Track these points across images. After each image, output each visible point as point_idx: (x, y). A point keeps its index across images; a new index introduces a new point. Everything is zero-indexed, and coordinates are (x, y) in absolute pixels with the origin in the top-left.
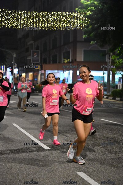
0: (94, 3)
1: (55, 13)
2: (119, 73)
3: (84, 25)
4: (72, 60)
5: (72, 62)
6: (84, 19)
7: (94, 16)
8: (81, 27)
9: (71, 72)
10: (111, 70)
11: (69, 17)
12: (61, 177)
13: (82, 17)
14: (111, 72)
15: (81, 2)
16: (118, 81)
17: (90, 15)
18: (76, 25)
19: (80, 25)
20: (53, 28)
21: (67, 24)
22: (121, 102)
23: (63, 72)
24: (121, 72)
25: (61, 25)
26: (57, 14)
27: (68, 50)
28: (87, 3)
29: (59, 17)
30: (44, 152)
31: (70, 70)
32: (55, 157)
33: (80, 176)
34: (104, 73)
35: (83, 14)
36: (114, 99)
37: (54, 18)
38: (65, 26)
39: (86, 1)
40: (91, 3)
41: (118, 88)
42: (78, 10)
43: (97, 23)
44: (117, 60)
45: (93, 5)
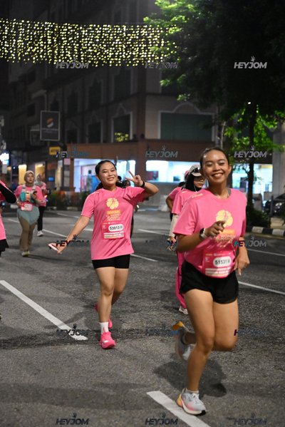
0: (187, 6)
1: (96, 27)
2: (241, 167)
3: (163, 57)
4: (134, 136)
5: (135, 140)
6: (163, 42)
7: (185, 37)
8: (155, 61)
9: (133, 163)
11: (129, 37)
12: (112, 402)
13: (159, 37)
15: (156, 3)
16: (238, 185)
17: (177, 34)
18: (145, 56)
19: (154, 57)
20: (92, 61)
21: (124, 53)
24: (245, 165)
25: (110, 54)
26: (102, 30)
27: (126, 113)
28: (170, 6)
29: (105, 37)
30: (73, 347)
31: (130, 159)
32: (97, 357)
33: (154, 401)
35: (160, 30)
37: (94, 39)
38: (118, 58)
40: (180, 8)
42: (149, 21)
43: (192, 53)
44: (236, 139)
45: (184, 11)
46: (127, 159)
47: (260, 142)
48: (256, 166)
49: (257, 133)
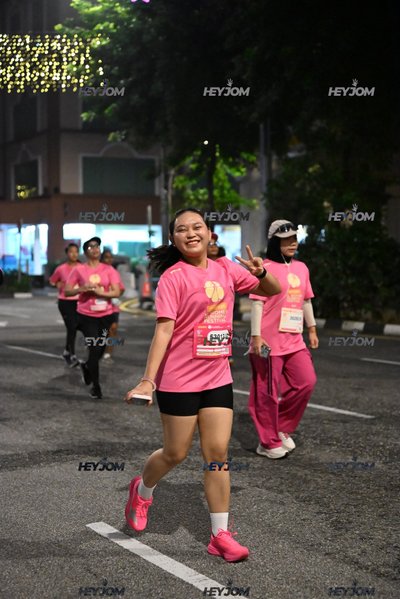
0: (115, 9)
4: (45, 190)
5: (46, 196)
9: (44, 228)
15: (72, 5)
17: (102, 48)
23: (17, 230)
27: (32, 157)
28: (92, 10)
31: (40, 222)
34: (151, 233)
39: (89, 4)
40: (106, 12)
42: (62, 30)
43: (125, 74)
44: (189, 192)
45: (113, 16)
46: (36, 222)
47: (222, 196)
48: (218, 229)
49: (218, 183)
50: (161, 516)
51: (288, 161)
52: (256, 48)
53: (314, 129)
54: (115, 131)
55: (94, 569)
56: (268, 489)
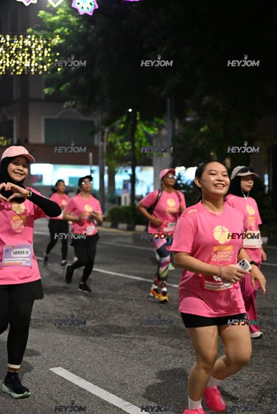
2: (123, 170)
4: (18, 140)
8: (39, 70)
10: (107, 165)
11: (13, 47)
13: (42, 47)
14: (106, 168)
15: (39, 15)
17: (59, 45)
18: (29, 65)
19: (38, 66)
21: (8, 61)
22: (130, 233)
24: (127, 169)
27: (9, 118)
28: (52, 19)
34: (92, 171)
35: (43, 41)
36: (114, 226)
40: (63, 21)
41: (123, 204)
42: (32, 32)
44: (119, 144)
45: (67, 24)
49: (138, 138)
50: (99, 363)
51: (187, 124)
52: (165, 48)
53: (204, 102)
54: (68, 101)
55: (55, 398)
56: (172, 346)
